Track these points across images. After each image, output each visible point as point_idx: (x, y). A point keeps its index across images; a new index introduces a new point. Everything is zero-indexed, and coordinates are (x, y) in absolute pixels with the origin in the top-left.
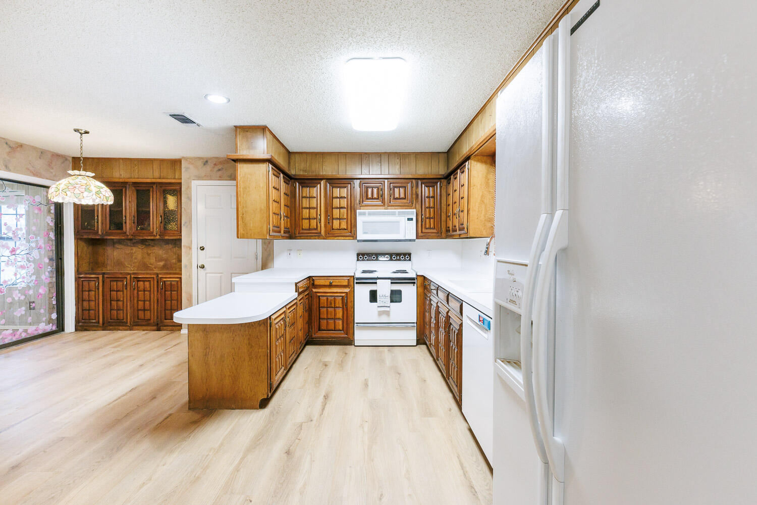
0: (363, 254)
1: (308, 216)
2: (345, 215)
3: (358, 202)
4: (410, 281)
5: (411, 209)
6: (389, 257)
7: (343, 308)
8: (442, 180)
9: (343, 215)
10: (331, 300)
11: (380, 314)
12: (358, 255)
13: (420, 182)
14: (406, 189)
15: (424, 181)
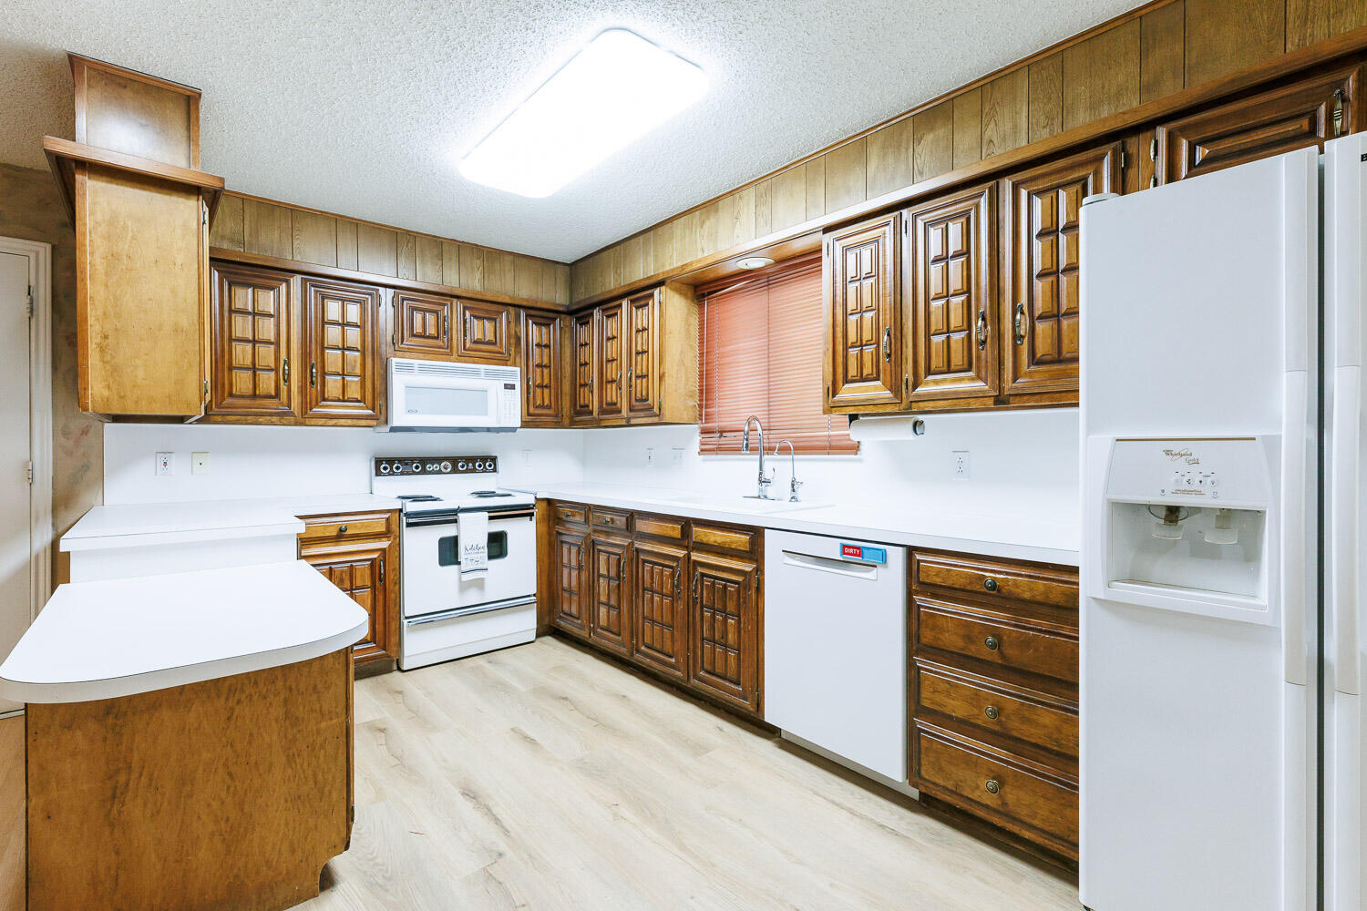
0: (391, 461)
1: (248, 362)
2: (358, 366)
3: (389, 339)
4: (521, 511)
5: (507, 365)
6: (450, 466)
7: (373, 587)
8: (563, 316)
9: (354, 367)
10: (342, 572)
11: (464, 587)
12: (378, 462)
13: (523, 314)
14: (498, 325)
15: (533, 312)
